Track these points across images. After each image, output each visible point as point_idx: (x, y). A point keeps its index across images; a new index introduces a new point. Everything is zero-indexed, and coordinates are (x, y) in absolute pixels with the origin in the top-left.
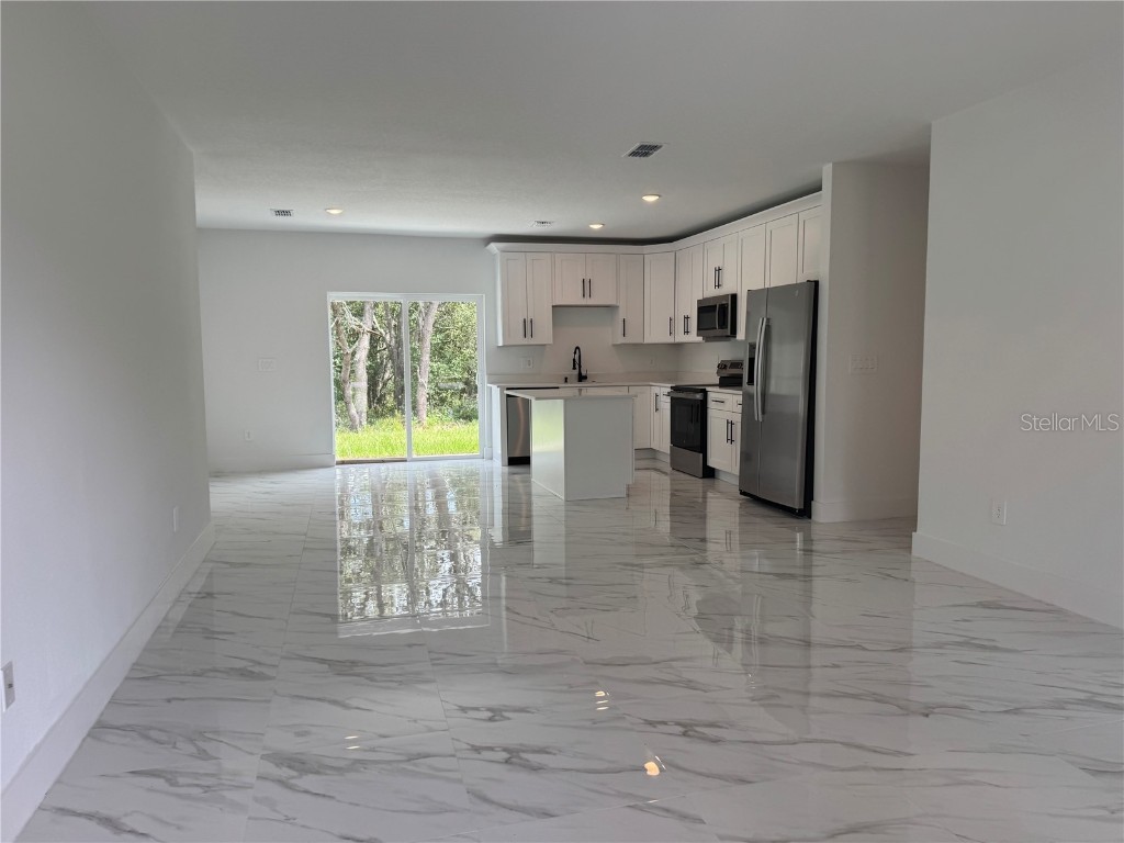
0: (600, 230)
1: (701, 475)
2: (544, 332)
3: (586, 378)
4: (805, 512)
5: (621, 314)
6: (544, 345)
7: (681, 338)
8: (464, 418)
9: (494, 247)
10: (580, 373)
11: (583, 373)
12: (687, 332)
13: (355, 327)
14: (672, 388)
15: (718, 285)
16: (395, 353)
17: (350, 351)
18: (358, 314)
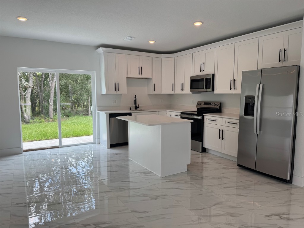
0: (154, 44)
1: (201, 151)
2: (124, 89)
3: (138, 108)
4: (290, 182)
5: (153, 82)
6: (121, 94)
8: (66, 116)
9: (101, 50)
10: (136, 106)
11: (137, 106)
12: (182, 89)
13: (26, 85)
14: (181, 113)
15: (202, 70)
16: (40, 95)
17: (24, 94)
18: (27, 80)
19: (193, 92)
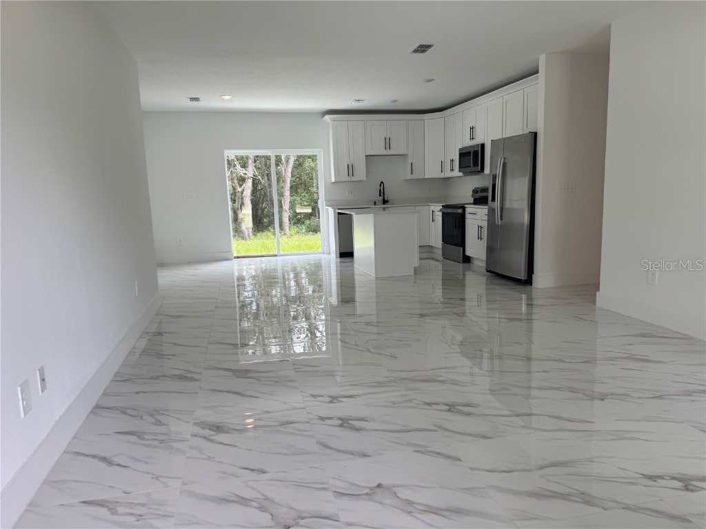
1: (461, 261)
2: (361, 173)
3: (387, 201)
4: (528, 281)
5: (410, 160)
6: (361, 181)
7: (448, 174)
8: (312, 231)
9: (327, 118)
10: (384, 199)
11: (386, 199)
12: (452, 170)
13: (242, 175)
14: (443, 206)
15: (472, 139)
16: (268, 192)
17: (240, 190)
18: (244, 166)
19: (466, 174)
